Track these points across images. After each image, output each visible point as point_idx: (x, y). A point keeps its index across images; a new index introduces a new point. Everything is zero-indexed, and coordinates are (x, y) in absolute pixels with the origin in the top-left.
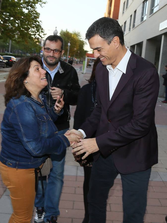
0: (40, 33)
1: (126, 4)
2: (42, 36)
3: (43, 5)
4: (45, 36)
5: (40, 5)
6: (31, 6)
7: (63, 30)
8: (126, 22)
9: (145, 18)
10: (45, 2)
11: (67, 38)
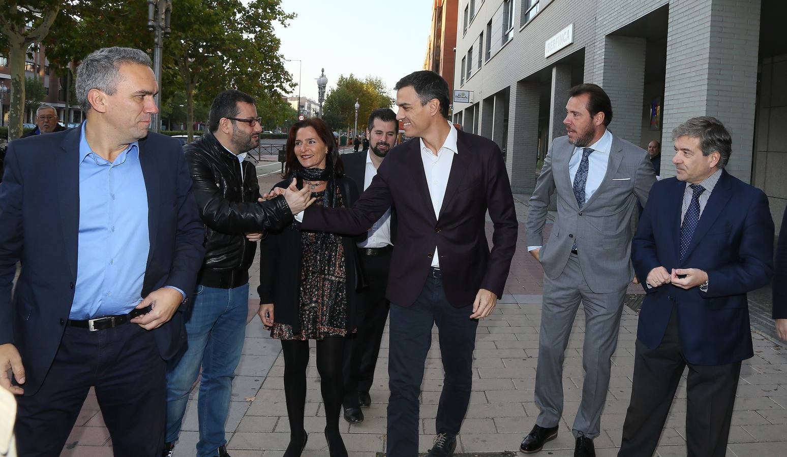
0: (281, 82)
1: (470, 11)
2: (288, 89)
3: (288, 21)
4: (293, 89)
5: (280, 22)
6: (261, 25)
7: (344, 76)
8: (471, 48)
9: (511, 35)
10: (291, 13)
11: (352, 92)
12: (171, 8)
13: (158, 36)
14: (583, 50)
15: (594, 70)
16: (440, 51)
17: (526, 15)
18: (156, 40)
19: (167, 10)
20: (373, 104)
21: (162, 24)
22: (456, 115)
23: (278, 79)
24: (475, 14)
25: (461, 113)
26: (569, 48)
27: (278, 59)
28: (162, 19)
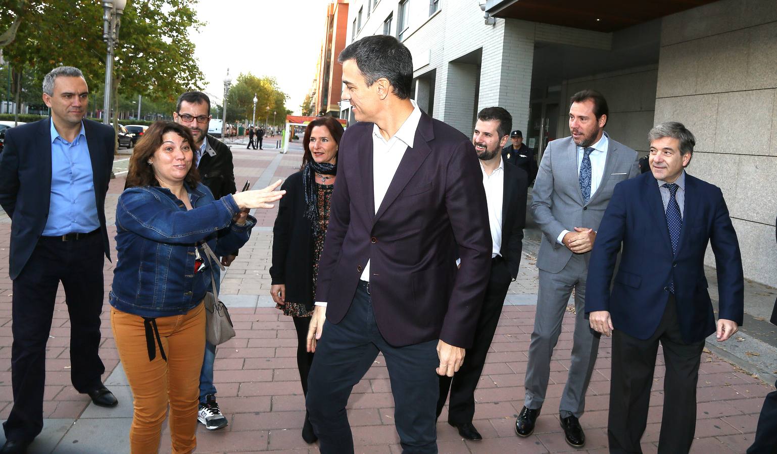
11: (251, 88)
12: (120, 24)
13: (110, 46)
14: (434, 71)
15: (441, 86)
16: (331, 54)
17: (400, 36)
18: (109, 49)
19: (117, 25)
20: (269, 98)
21: (114, 36)
22: (343, 111)
23: (193, 76)
24: (361, 27)
25: (347, 110)
26: (427, 67)
27: (193, 61)
28: (114, 32)
